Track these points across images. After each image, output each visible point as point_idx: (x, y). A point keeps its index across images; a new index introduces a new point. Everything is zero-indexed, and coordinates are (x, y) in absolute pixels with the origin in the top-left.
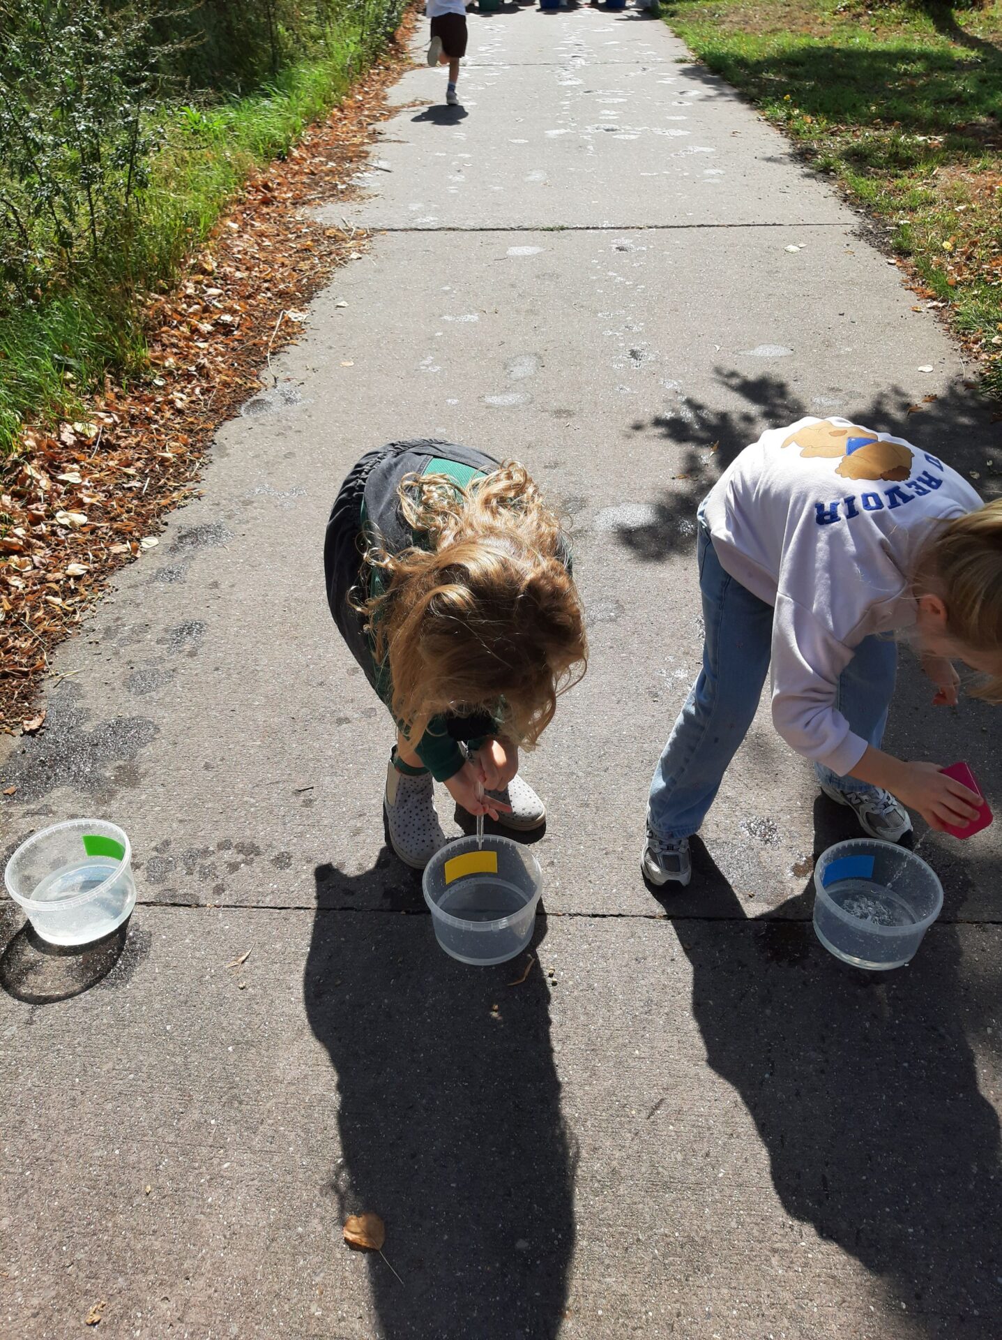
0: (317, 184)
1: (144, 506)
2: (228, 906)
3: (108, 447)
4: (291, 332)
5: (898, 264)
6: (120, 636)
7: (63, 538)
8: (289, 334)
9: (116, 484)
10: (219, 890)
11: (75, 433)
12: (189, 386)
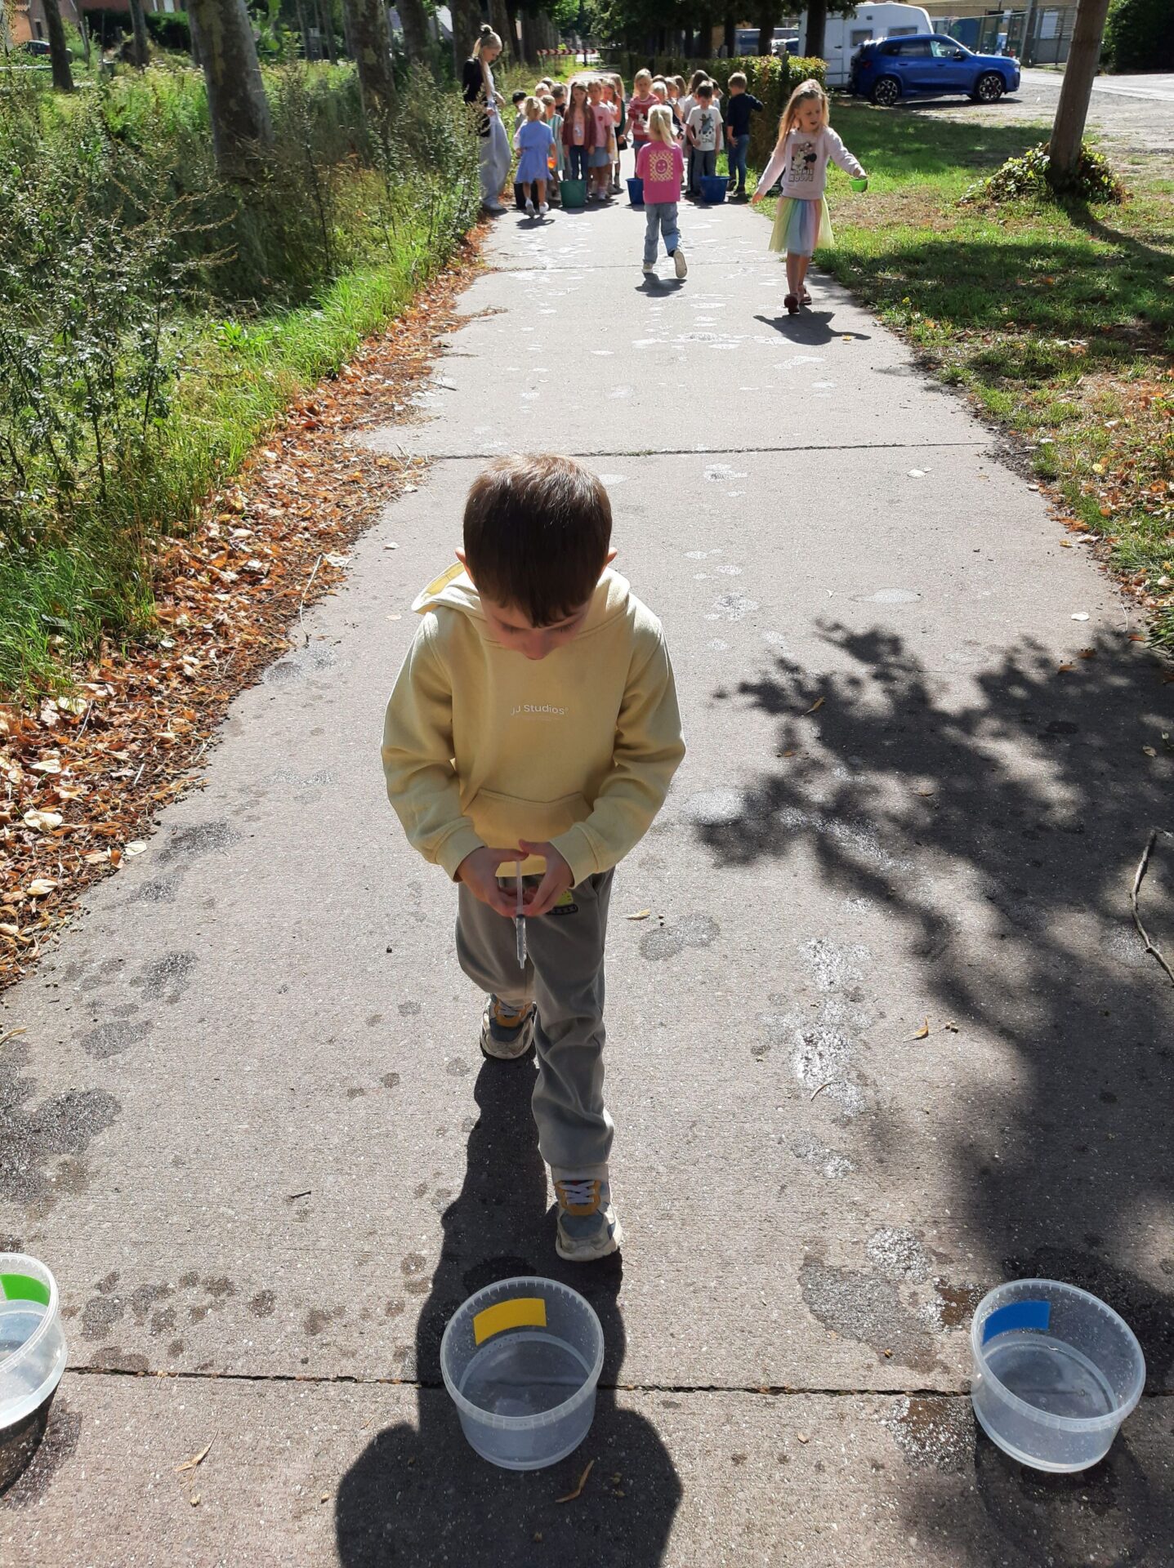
0: (371, 406)
1: (134, 800)
2: (185, 1375)
3: (98, 726)
4: (329, 579)
5: (1041, 489)
6: (85, 975)
7: (30, 844)
8: (327, 583)
9: (103, 773)
10: (176, 1349)
11: (59, 710)
12: (204, 647)
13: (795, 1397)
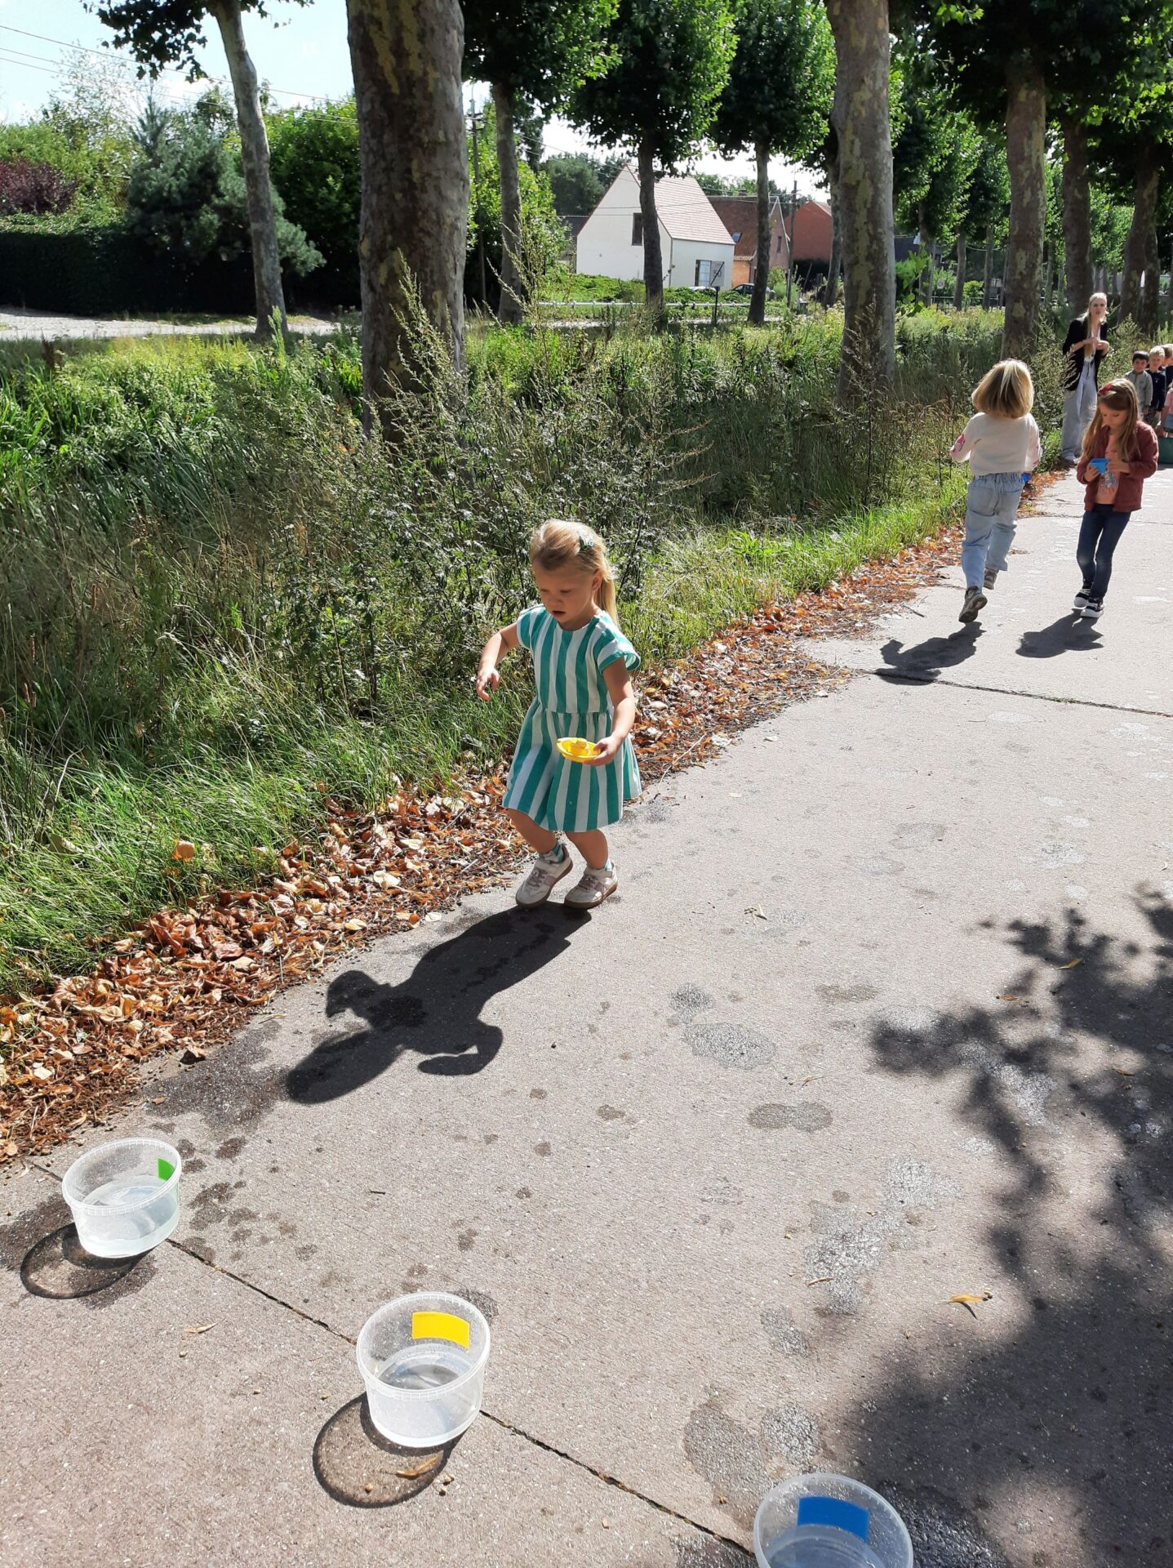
0: (836, 620)
1: (453, 883)
2: (231, 1275)
3: (464, 824)
4: (708, 752)
7: (368, 894)
9: (446, 859)
10: (237, 1256)
11: (442, 805)
13: (623, 1493)
